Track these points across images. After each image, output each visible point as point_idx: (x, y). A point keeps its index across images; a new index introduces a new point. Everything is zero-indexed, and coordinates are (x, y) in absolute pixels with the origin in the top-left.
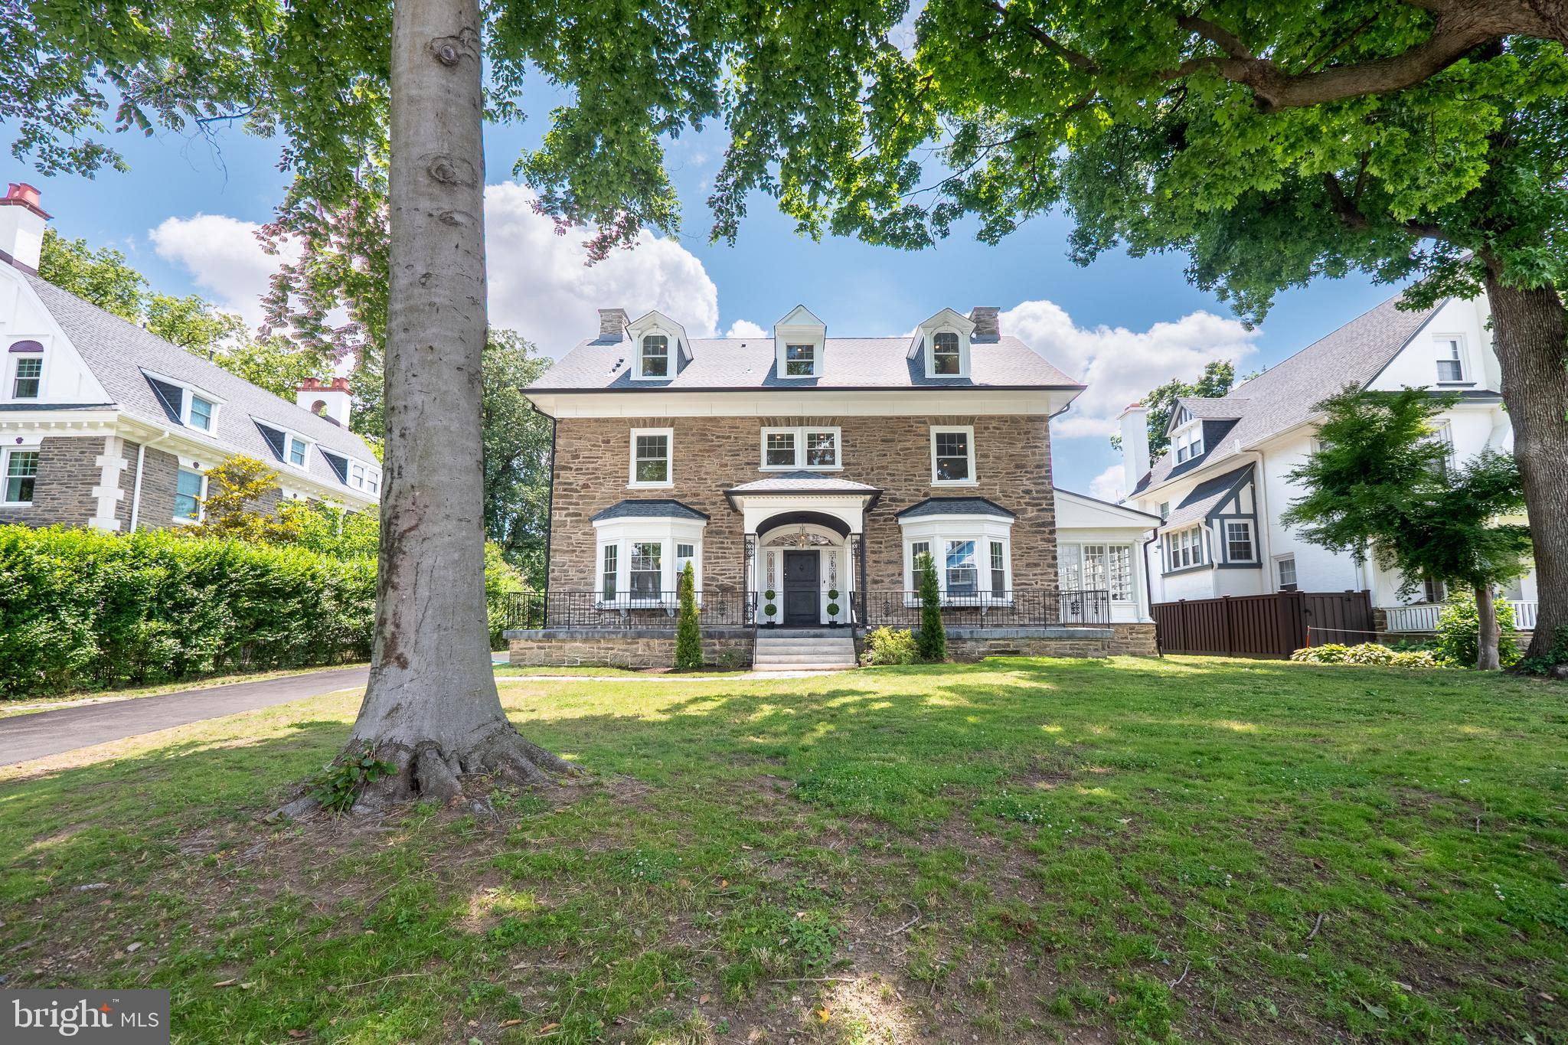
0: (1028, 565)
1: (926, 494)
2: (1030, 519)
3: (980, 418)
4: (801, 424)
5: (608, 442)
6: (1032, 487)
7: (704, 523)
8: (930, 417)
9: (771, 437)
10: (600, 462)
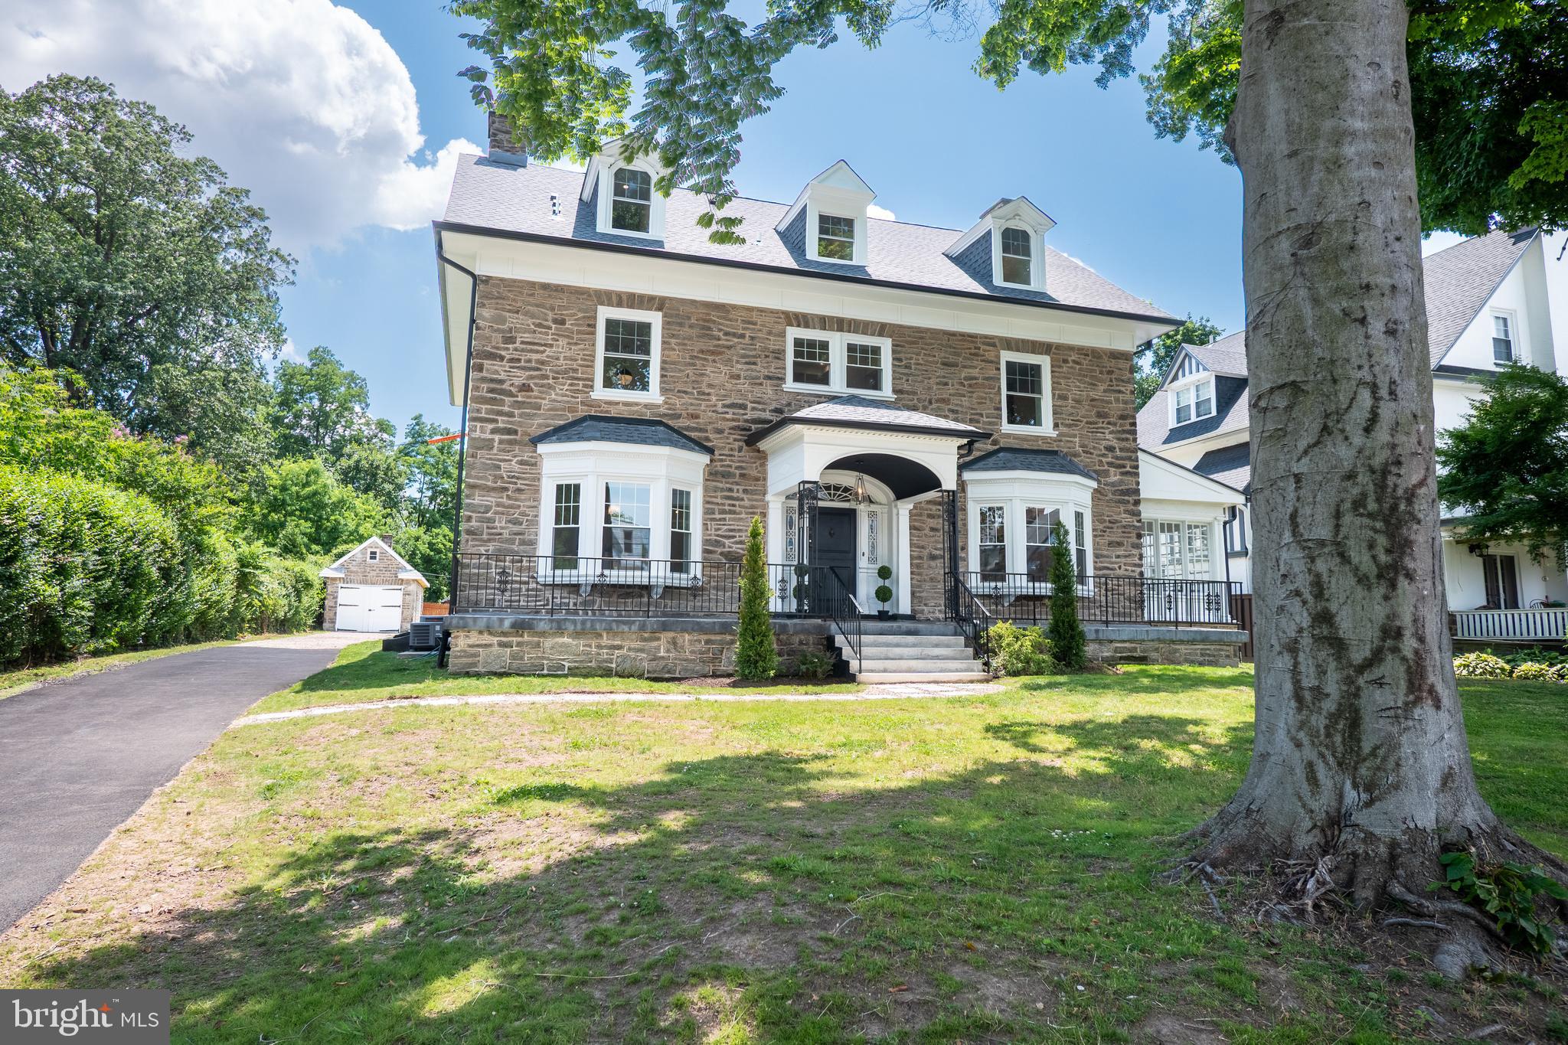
0: (1110, 544)
1: (995, 442)
2: (1113, 484)
3: (1059, 347)
4: (840, 329)
5: (563, 322)
6: (1115, 443)
7: (705, 459)
8: (1001, 339)
9: (798, 343)
10: (549, 351)
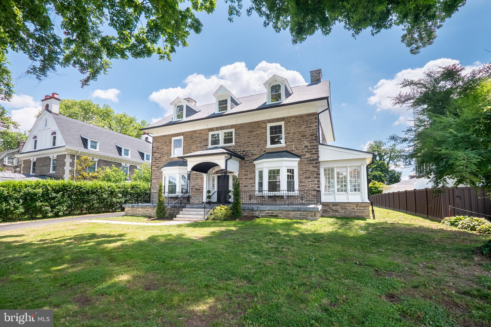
1: (265, 151)
2: (307, 158)
3: (287, 118)
4: (221, 130)
5: (166, 143)
6: (308, 144)
8: (267, 120)
9: (212, 135)
10: (164, 149)
